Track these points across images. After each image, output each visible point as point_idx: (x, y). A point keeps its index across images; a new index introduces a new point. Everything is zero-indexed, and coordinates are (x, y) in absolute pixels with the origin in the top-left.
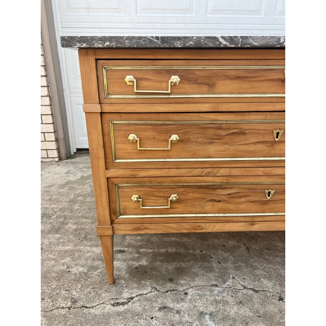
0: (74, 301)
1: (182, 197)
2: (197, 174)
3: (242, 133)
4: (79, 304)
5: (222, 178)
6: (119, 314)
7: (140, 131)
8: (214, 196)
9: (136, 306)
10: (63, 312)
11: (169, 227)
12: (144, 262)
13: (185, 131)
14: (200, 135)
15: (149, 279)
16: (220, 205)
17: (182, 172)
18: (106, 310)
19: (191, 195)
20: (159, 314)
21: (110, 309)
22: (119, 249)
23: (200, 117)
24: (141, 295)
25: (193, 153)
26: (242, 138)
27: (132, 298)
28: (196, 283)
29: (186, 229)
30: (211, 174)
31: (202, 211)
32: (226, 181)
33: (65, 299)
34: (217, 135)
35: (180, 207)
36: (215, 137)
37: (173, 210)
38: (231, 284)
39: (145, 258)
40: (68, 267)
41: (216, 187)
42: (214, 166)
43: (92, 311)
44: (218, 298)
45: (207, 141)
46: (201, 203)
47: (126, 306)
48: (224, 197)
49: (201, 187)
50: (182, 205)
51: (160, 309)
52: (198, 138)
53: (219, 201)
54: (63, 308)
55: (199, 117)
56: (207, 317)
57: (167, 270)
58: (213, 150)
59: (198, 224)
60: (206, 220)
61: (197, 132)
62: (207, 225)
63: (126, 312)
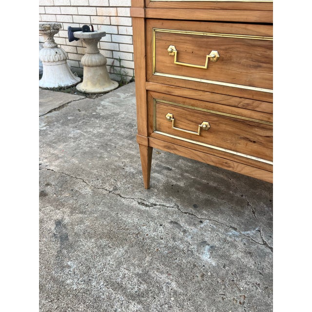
0: (116, 189)
1: (214, 127)
2: (233, 104)
4: (117, 192)
5: (262, 114)
6: (139, 210)
7: (179, 42)
8: (249, 134)
9: (155, 212)
10: (105, 192)
11: (195, 154)
12: (181, 184)
13: (227, 47)
14: (243, 55)
15: (178, 197)
16: (255, 147)
17: (217, 97)
18: (132, 204)
19: (223, 127)
20: (168, 226)
21: (135, 205)
22: (168, 166)
23: (248, 29)
24: (163, 205)
25: (232, 77)
27: (155, 205)
28: (217, 218)
29: (213, 162)
30: (249, 107)
31: (233, 148)
32: (267, 120)
33: (111, 185)
34: (266, 57)
35: (210, 137)
36: (263, 60)
37: (203, 139)
38: (252, 234)
39: (185, 181)
40: (125, 166)
41: (253, 124)
42: (255, 98)
43: (123, 200)
44: (228, 238)
45: (252, 63)
46: (234, 139)
47: (147, 208)
48: (261, 138)
49: (235, 120)
50: (212, 136)
51: (171, 222)
52: (241, 58)
53: (254, 142)
54: (106, 190)
55: (246, 29)
56: (207, 247)
57: (197, 197)
58: (257, 76)
59: (225, 161)
60: (235, 158)
61: (241, 50)
62: (236, 164)
63: (144, 212)
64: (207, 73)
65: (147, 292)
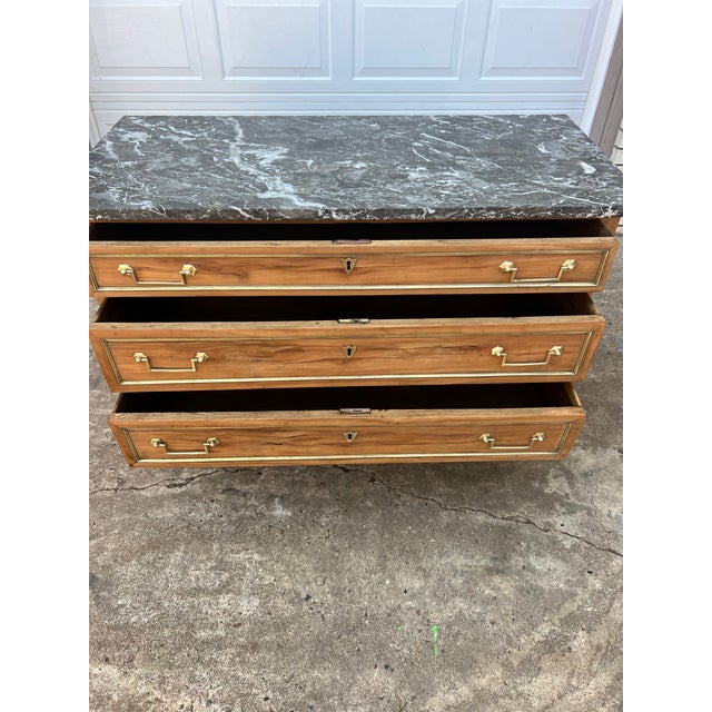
0: (122, 482)
3: (299, 350)
4: (127, 485)
6: (174, 496)
9: (196, 488)
10: (108, 494)
14: (238, 353)
18: (160, 493)
20: (222, 497)
21: (164, 491)
24: (203, 475)
26: (300, 355)
27: (193, 479)
33: (110, 479)
34: (264, 353)
36: (261, 355)
43: (143, 493)
44: (296, 478)
47: (184, 488)
51: (224, 491)
52: (236, 356)
54: (108, 489)
56: (277, 500)
63: (182, 494)
64: (199, 373)
65: (231, 578)
